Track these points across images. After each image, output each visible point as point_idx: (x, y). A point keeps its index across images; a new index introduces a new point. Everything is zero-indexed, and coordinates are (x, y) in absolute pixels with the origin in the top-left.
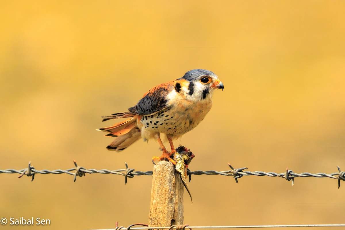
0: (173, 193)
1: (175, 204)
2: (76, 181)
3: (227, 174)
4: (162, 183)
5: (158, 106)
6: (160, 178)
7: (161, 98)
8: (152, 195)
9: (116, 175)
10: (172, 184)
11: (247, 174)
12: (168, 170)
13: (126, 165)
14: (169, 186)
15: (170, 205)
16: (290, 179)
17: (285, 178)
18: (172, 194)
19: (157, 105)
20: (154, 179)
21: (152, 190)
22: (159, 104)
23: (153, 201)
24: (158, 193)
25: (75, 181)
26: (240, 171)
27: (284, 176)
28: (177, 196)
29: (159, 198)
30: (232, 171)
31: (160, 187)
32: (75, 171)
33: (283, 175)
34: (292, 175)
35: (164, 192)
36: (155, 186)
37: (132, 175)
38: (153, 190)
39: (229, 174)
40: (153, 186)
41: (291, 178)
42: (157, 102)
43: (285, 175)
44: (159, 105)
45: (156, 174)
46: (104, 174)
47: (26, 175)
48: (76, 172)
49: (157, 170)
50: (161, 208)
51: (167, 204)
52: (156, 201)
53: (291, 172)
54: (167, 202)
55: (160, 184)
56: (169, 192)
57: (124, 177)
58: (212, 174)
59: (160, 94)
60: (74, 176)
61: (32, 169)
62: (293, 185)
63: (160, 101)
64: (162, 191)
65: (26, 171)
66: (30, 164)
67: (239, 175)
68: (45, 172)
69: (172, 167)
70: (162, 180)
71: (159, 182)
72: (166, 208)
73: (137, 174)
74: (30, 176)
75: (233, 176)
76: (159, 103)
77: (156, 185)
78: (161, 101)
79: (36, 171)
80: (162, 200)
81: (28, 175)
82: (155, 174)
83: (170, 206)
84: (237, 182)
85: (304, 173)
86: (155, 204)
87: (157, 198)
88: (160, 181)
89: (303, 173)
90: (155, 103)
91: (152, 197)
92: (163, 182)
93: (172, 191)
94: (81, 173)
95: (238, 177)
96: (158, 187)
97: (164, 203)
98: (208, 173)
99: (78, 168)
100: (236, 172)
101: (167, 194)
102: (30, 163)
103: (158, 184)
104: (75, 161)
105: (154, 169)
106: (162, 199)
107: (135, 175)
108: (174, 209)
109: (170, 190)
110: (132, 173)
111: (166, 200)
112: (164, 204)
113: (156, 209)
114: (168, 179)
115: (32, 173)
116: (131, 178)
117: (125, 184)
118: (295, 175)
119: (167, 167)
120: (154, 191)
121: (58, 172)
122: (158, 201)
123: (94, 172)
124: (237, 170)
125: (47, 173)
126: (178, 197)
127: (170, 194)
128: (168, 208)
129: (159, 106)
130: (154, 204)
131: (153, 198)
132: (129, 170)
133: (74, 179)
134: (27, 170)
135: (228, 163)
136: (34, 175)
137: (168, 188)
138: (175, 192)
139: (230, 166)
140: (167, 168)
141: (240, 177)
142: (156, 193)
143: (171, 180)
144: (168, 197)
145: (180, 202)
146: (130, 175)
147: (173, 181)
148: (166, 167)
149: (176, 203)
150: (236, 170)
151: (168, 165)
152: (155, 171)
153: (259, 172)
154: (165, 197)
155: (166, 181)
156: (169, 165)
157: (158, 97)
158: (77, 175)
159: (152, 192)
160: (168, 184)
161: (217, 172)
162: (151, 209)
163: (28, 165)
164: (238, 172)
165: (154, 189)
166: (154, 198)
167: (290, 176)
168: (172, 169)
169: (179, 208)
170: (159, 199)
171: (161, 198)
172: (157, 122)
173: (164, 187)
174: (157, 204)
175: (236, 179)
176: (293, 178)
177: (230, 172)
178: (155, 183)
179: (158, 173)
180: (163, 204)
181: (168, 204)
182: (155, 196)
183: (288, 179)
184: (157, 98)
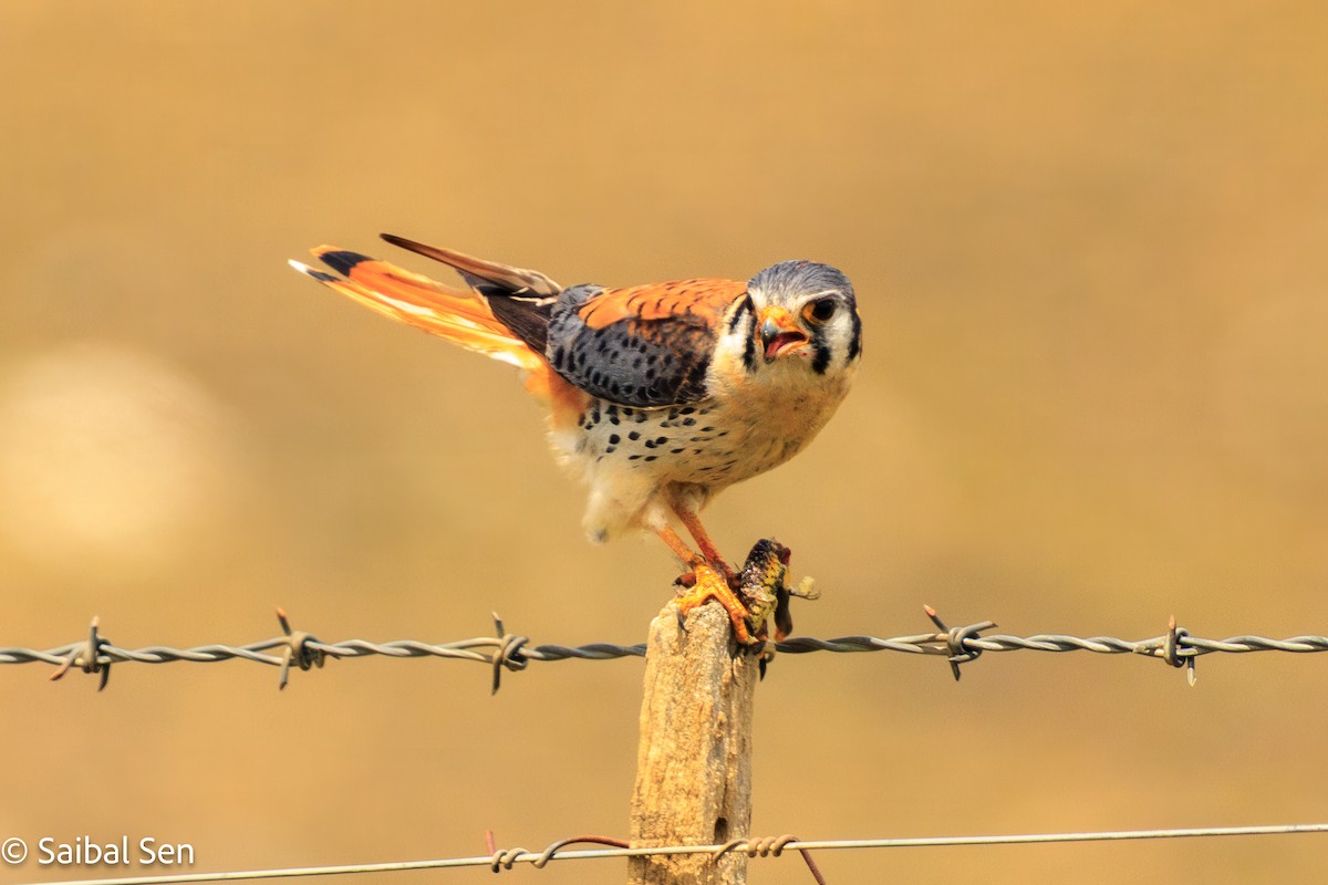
0: (725, 720)
1: (729, 759)
2: (287, 687)
3: (920, 649)
4: (685, 683)
5: (681, 387)
6: (675, 665)
7: (698, 360)
8: (643, 728)
9: (451, 659)
10: (720, 689)
11: (1000, 647)
12: (710, 633)
13: (499, 624)
14: (712, 693)
15: (716, 764)
16: (1180, 662)
17: (1162, 657)
18: (721, 724)
19: (677, 381)
20: (651, 670)
21: (643, 711)
22: (688, 378)
23: (649, 750)
24: (669, 720)
25: (283, 685)
26: (973, 635)
27: (1158, 652)
28: (734, 732)
29: (671, 739)
30: (942, 635)
31: (677, 697)
32: (284, 650)
33: (1155, 649)
34: (1185, 646)
35: (696, 717)
36: (658, 695)
37: (522, 659)
38: (650, 708)
39: (927, 648)
40: (647, 694)
41: (1183, 658)
42: (678, 371)
43: (1161, 647)
44: (685, 381)
45: (662, 652)
46: (407, 659)
47: (80, 670)
48: (288, 650)
49: (662, 637)
50: (680, 774)
51: (704, 762)
52: (663, 749)
53: (1184, 634)
54: (705, 752)
55: (679, 689)
56: (712, 716)
57: (490, 668)
58: (853, 648)
59: (688, 342)
60: (281, 670)
61: (103, 647)
62: (1192, 681)
63: (689, 369)
64: (685, 711)
65: (81, 655)
66: (95, 629)
67: (969, 649)
68: (157, 657)
69: (723, 622)
70: (688, 672)
71: (671, 682)
72: (701, 776)
73: (539, 654)
74: (96, 671)
75: (942, 653)
76: (687, 375)
77: (661, 691)
78: (694, 370)
79: (119, 654)
80: (686, 747)
81: (87, 669)
82: (659, 650)
83: (714, 767)
84: (957, 675)
85: (1240, 638)
86: (658, 763)
87: (667, 740)
88: (675, 676)
89: (1234, 639)
90: (670, 374)
91: (643, 736)
92: (689, 681)
93: (721, 713)
94: (306, 657)
95: (966, 656)
96: (668, 698)
97: (695, 759)
98: (840, 646)
99: (297, 638)
100: (958, 638)
101: (707, 725)
102: (94, 623)
103: (671, 689)
104: (283, 613)
105: (652, 633)
106: (685, 743)
107: (530, 661)
108: (727, 779)
109: (714, 709)
110: (523, 651)
111: (704, 745)
112: (694, 762)
113: (660, 781)
114: (709, 668)
115: (102, 660)
116: (519, 672)
117: (494, 693)
118: (1200, 647)
119: (707, 622)
120: (652, 713)
121: (213, 657)
122: (668, 751)
123: (362, 652)
124: (962, 632)
125: (168, 658)
126: (738, 734)
127: (716, 726)
128: (708, 775)
129: (685, 385)
130: (651, 762)
131: (650, 738)
132: (511, 641)
133: (280, 679)
134: (84, 648)
135: (927, 607)
136: (106, 667)
137: (708, 701)
138: (729, 717)
139: (934, 619)
140: (706, 626)
141: (973, 657)
142: (662, 722)
143: (718, 670)
144: (708, 736)
145: (743, 751)
146: (517, 659)
147: (724, 676)
148: (700, 622)
149: (732, 759)
150: (957, 633)
151: (707, 618)
152: (658, 639)
153: (1051, 638)
154: (696, 737)
155: (700, 675)
156: (713, 616)
157: (680, 350)
158: (291, 664)
159: (644, 718)
160: (708, 688)
161: (875, 640)
162: (642, 780)
163: (90, 632)
164: (967, 641)
165: (653, 708)
166: (653, 738)
167: (1180, 652)
168: (723, 632)
169: (739, 775)
170: (673, 745)
171: (682, 740)
172: (662, 440)
173: (692, 699)
174: (663, 761)
175: (955, 664)
176: (1191, 658)
177: (933, 640)
178: (658, 683)
179: (670, 645)
180: (690, 760)
181: (708, 761)
182: (657, 734)
183: (1176, 661)
184: (678, 355)
